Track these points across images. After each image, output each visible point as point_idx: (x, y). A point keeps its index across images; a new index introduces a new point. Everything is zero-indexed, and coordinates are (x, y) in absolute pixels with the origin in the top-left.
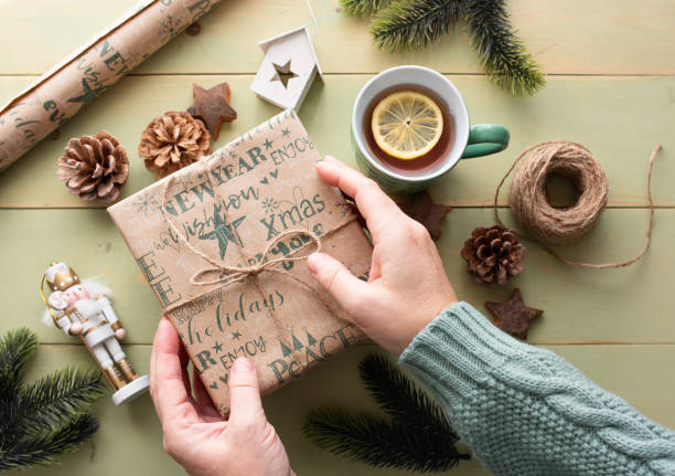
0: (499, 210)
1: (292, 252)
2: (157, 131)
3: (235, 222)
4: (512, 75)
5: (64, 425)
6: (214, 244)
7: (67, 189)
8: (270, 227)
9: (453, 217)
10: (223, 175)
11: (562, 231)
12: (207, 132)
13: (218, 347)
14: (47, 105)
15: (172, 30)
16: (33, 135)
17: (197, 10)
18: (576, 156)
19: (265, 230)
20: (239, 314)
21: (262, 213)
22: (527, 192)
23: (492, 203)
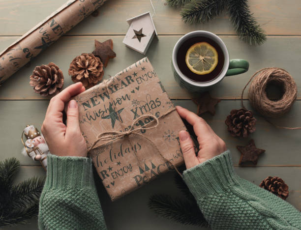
0: (243, 101)
1: (145, 125)
2: (78, 63)
3: (119, 111)
4: (250, 35)
5: (32, 205)
6: (109, 121)
7: (34, 91)
8: (135, 113)
9: (221, 104)
10: (114, 89)
11: (274, 111)
12: (102, 63)
13: (110, 169)
14: (25, 50)
15: (85, 14)
16: (18, 65)
17: (97, 4)
18: (282, 75)
19: (133, 115)
20: (120, 154)
21: (132, 107)
22: (257, 93)
23: (240, 98)
